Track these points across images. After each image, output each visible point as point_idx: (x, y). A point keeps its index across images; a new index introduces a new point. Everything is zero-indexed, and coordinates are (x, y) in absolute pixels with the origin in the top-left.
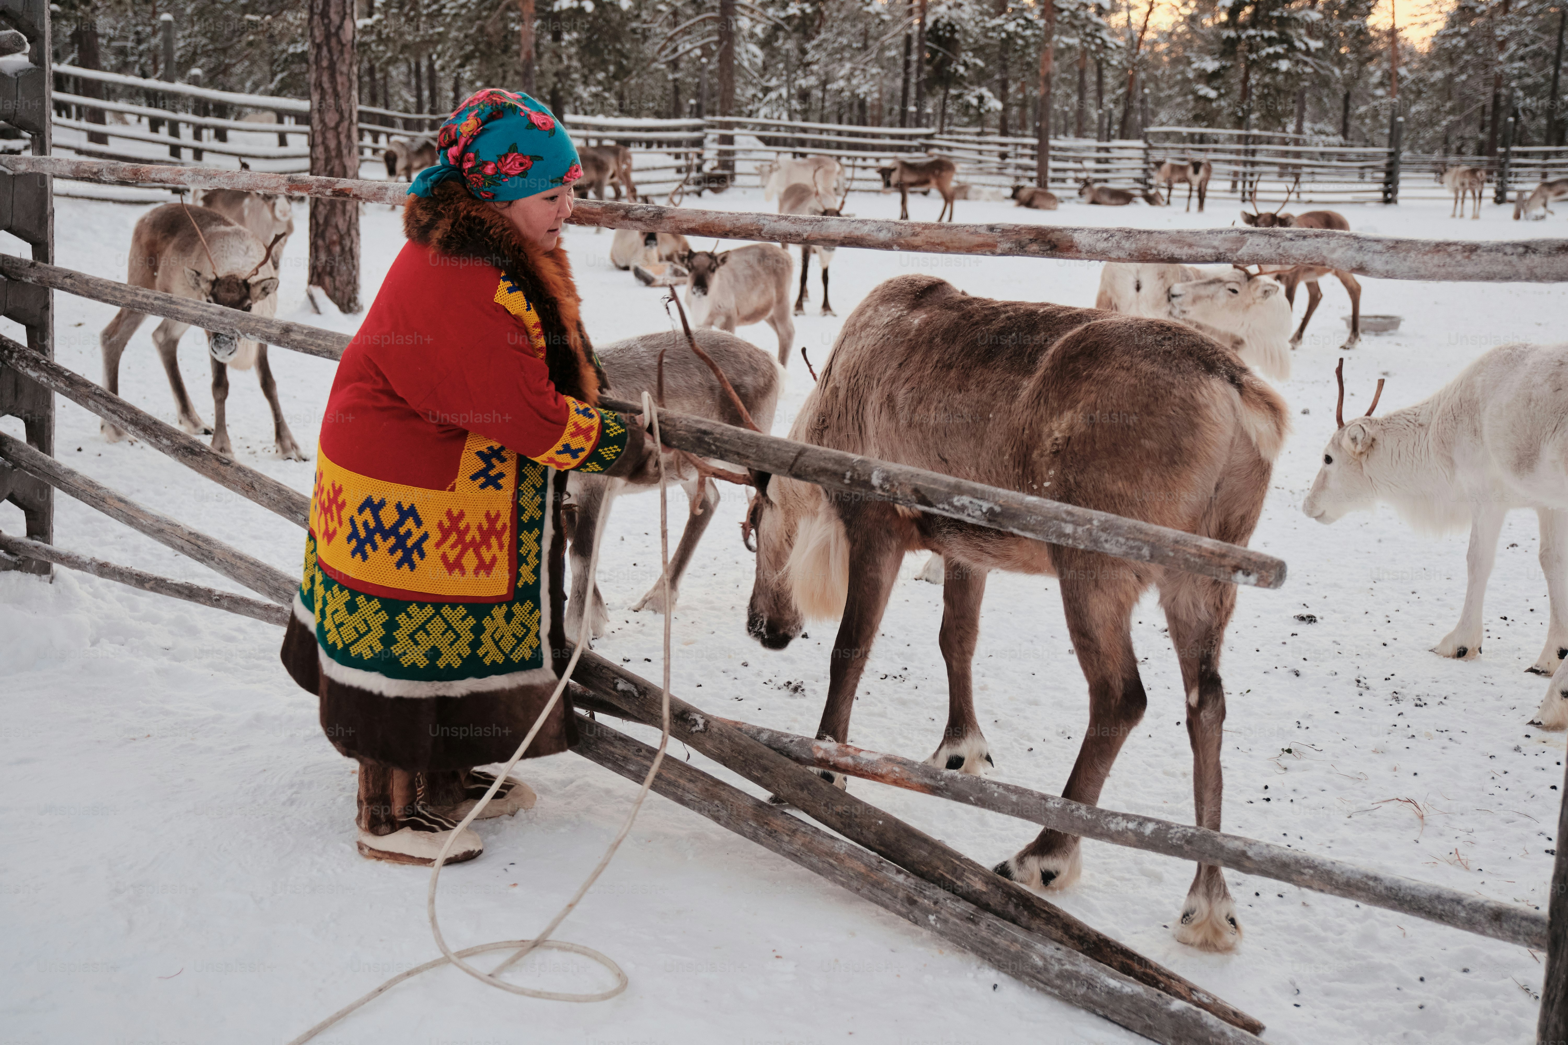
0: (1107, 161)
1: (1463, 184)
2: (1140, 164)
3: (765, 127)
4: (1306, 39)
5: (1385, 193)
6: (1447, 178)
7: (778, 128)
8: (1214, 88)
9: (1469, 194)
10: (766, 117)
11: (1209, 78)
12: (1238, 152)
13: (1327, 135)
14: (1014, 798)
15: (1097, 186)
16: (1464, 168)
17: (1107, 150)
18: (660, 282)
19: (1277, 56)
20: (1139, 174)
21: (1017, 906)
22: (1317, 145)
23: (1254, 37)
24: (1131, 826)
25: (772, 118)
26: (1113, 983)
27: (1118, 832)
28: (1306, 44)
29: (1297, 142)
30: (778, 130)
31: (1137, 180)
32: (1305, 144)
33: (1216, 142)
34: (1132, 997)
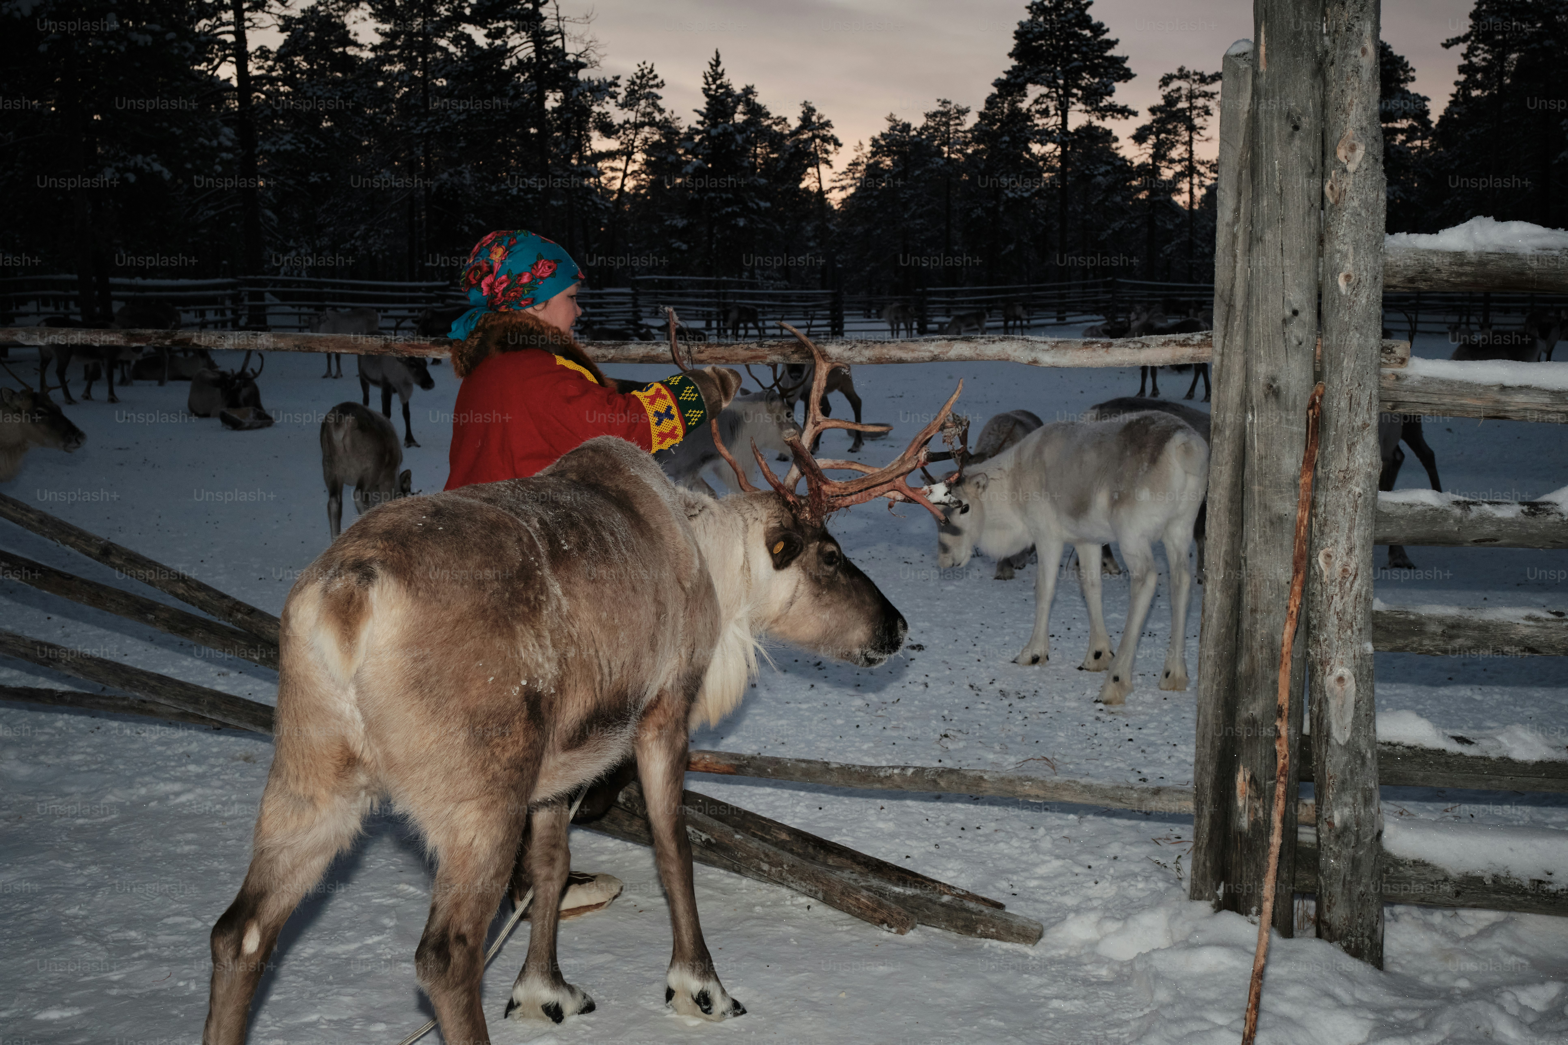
0: (600, 305)
1: (896, 318)
2: (629, 307)
3: (285, 284)
4: (757, 201)
5: (833, 326)
6: (885, 312)
7: (299, 284)
8: (684, 242)
9: (902, 326)
10: (286, 274)
11: (681, 234)
12: (709, 296)
13: (775, 280)
14: (804, 765)
15: (596, 327)
16: (896, 304)
17: (600, 296)
18: (247, 425)
19: (735, 215)
20: (629, 316)
21: (814, 847)
22: (768, 288)
23: (714, 198)
24: (896, 771)
25: (292, 275)
26: (898, 890)
27: (886, 777)
28: (757, 204)
29: (752, 286)
30: (299, 287)
31: (628, 322)
32: (758, 288)
33: (681, 288)
34: (913, 897)
